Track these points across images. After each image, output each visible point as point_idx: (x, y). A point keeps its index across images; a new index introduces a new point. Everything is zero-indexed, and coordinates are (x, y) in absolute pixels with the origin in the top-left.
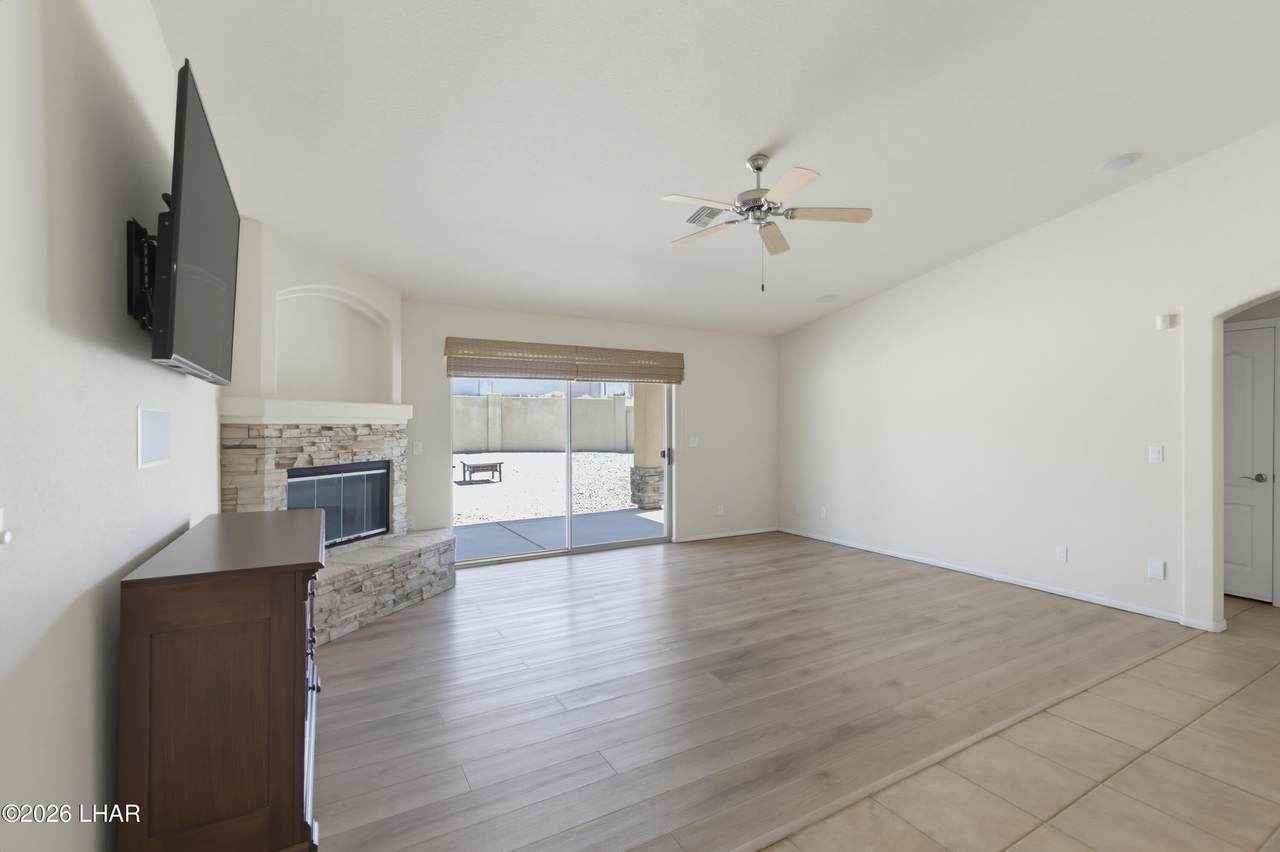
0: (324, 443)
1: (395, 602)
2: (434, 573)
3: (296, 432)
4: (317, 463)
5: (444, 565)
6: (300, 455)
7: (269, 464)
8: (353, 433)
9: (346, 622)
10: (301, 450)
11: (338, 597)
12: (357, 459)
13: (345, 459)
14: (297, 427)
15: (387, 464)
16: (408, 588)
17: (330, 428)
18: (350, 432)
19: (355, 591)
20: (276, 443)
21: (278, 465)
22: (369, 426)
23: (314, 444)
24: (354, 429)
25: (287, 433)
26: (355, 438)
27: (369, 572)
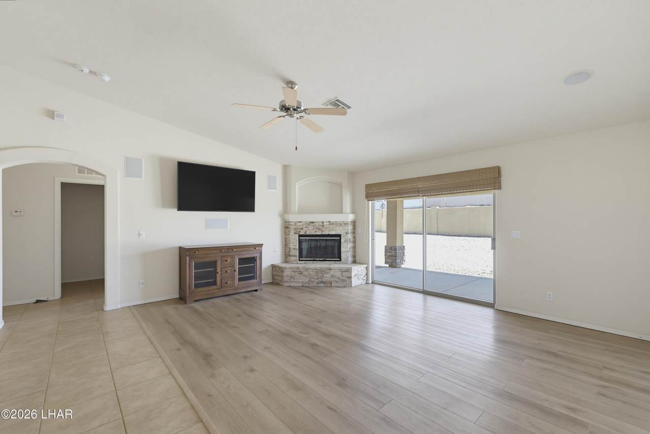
0: (311, 228)
1: (317, 283)
2: (338, 278)
3: (301, 224)
4: (308, 233)
5: (344, 277)
6: (302, 231)
7: (292, 232)
8: (322, 224)
9: (297, 282)
10: (302, 229)
11: (294, 274)
12: (324, 233)
13: (319, 233)
14: (301, 222)
15: (339, 236)
16: (324, 280)
17: (313, 223)
18: (321, 224)
19: (300, 274)
20: (294, 227)
21: (295, 233)
22: (329, 222)
23: (307, 227)
24: (323, 223)
25: (298, 224)
26: (323, 226)
27: (307, 270)
